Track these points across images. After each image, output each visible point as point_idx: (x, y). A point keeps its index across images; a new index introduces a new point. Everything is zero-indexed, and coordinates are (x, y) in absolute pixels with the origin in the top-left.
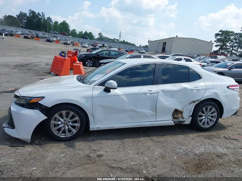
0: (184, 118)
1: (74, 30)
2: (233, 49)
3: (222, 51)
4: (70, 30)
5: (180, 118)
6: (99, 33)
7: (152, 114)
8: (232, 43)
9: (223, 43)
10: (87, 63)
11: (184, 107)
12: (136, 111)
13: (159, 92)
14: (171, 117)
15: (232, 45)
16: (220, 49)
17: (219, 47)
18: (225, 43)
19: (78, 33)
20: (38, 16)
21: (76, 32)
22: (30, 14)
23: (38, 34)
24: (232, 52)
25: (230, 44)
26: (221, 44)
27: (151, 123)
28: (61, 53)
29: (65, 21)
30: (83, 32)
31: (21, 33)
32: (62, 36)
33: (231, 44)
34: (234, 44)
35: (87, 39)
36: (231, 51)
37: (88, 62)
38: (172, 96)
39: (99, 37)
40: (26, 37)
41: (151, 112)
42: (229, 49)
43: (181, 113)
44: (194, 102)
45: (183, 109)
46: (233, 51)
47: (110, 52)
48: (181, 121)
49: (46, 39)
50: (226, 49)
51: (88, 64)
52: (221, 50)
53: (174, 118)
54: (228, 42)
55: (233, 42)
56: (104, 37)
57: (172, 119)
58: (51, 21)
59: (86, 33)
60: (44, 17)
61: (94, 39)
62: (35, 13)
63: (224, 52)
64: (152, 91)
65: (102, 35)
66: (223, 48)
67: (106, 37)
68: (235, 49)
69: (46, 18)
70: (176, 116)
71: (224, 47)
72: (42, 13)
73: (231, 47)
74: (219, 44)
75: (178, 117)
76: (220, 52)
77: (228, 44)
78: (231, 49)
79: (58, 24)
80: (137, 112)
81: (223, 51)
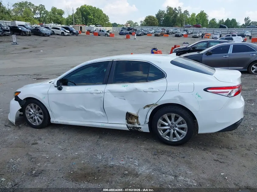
0: (140, 124)
1: (213, 20)
4: (208, 20)
5: (136, 124)
6: (246, 18)
7: (103, 115)
11: (138, 112)
12: (85, 110)
13: (106, 92)
14: (125, 121)
19: (217, 21)
20: (175, 11)
21: (216, 21)
22: (167, 11)
23: (169, 30)
27: (103, 124)
28: (152, 50)
29: (203, 11)
30: (225, 21)
31: (154, 31)
32: (195, 28)
35: (225, 27)
38: (122, 98)
39: (244, 24)
40: (156, 35)
43: (137, 118)
44: (148, 106)
45: (138, 113)
48: (136, 127)
49: (174, 35)
53: (128, 122)
56: (252, 22)
57: (126, 123)
58: (188, 14)
59: (228, 21)
60: (180, 11)
61: (238, 27)
62: (172, 9)
64: (98, 91)
65: (250, 21)
67: (255, 22)
69: (183, 12)
70: (130, 121)
72: (179, 7)
75: (133, 122)
79: (196, 16)
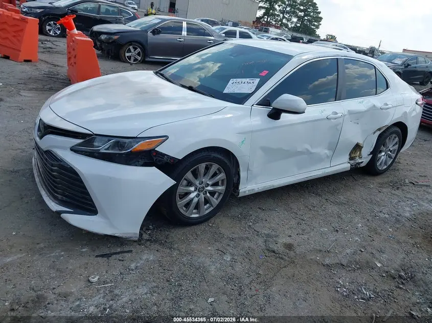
0: (362, 158)
2: (284, 17)
3: (267, 19)
7: (328, 155)
8: (283, 5)
9: (270, 4)
10: (48, 28)
11: (366, 139)
13: (346, 115)
14: (347, 158)
15: (283, 10)
16: (265, 14)
17: (263, 11)
18: (273, 5)
24: (282, 23)
25: (279, 7)
26: (266, 6)
33: (281, 7)
34: (286, 8)
36: (281, 20)
37: (50, 25)
41: (327, 151)
42: (278, 16)
43: (361, 148)
44: (379, 129)
45: (364, 142)
46: (284, 21)
47: (100, 5)
48: (357, 163)
50: (274, 15)
51: (49, 30)
52: (266, 17)
53: (351, 158)
54: (276, 4)
55: (285, 4)
57: (349, 160)
63: (271, 21)
66: (269, 13)
68: (286, 16)
70: (353, 155)
71: (271, 11)
73: (282, 13)
74: (264, 6)
75: (355, 157)
76: (264, 20)
77: (276, 7)
78: (281, 15)
80: (311, 153)
81: (269, 19)
